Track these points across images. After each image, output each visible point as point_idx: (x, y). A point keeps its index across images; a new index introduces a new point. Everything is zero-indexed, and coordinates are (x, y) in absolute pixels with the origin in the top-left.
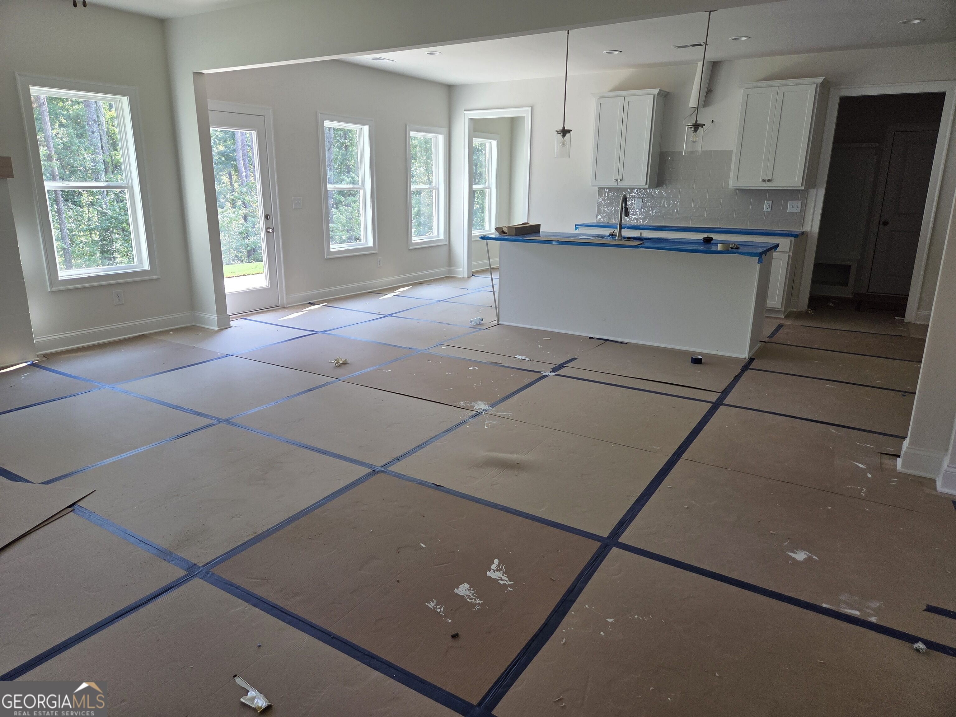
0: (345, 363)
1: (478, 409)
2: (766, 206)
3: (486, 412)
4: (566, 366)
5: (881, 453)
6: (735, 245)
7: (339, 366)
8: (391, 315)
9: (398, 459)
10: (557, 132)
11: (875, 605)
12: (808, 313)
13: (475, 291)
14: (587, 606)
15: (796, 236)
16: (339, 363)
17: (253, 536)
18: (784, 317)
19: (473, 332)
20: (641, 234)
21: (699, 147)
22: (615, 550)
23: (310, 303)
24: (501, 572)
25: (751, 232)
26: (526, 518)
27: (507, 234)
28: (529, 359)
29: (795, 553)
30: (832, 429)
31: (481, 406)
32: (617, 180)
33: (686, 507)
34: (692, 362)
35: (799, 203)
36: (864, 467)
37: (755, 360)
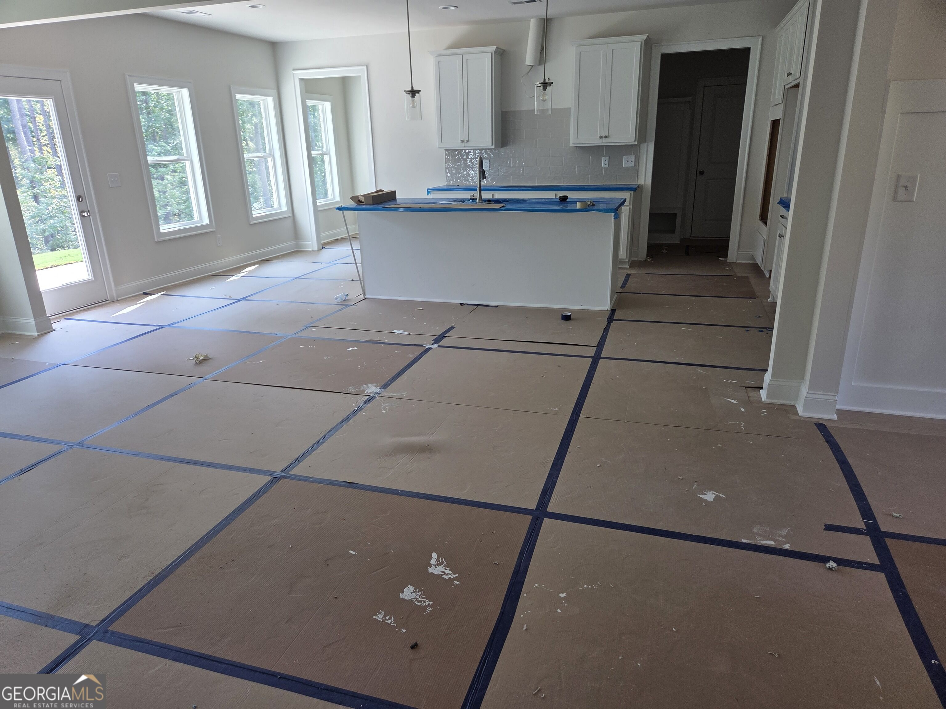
0: (206, 359)
1: (370, 393)
2: (604, 162)
3: (379, 395)
4: (446, 337)
5: (746, 387)
6: (591, 202)
7: (200, 363)
8: (244, 299)
9: (298, 460)
10: (406, 92)
11: (784, 532)
12: (648, 261)
13: (330, 264)
14: (536, 585)
15: (634, 190)
16: (199, 359)
17: (152, 578)
18: (628, 267)
19: (340, 310)
20: (493, 195)
21: (548, 105)
22: (547, 522)
23: (144, 293)
24: (442, 566)
25: (595, 188)
26: (452, 503)
27: (364, 203)
28: (407, 333)
29: (704, 494)
30: (700, 370)
31: (372, 389)
32: (463, 141)
33: (599, 465)
34: (562, 319)
35: (633, 158)
36: (736, 402)
37: (616, 311)
